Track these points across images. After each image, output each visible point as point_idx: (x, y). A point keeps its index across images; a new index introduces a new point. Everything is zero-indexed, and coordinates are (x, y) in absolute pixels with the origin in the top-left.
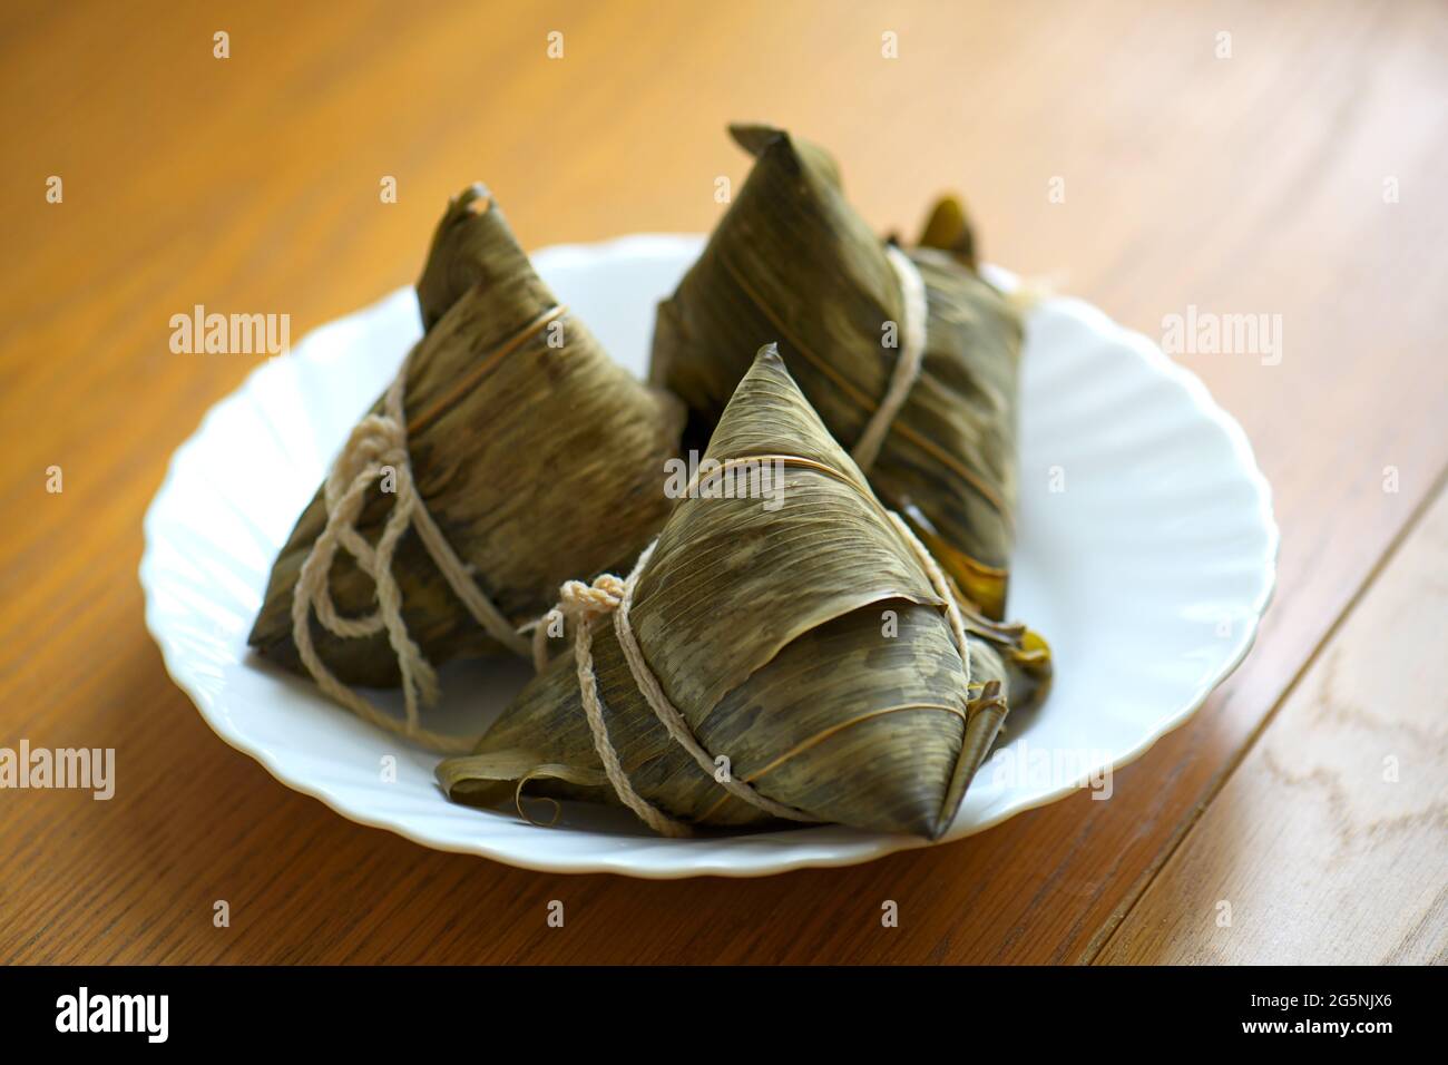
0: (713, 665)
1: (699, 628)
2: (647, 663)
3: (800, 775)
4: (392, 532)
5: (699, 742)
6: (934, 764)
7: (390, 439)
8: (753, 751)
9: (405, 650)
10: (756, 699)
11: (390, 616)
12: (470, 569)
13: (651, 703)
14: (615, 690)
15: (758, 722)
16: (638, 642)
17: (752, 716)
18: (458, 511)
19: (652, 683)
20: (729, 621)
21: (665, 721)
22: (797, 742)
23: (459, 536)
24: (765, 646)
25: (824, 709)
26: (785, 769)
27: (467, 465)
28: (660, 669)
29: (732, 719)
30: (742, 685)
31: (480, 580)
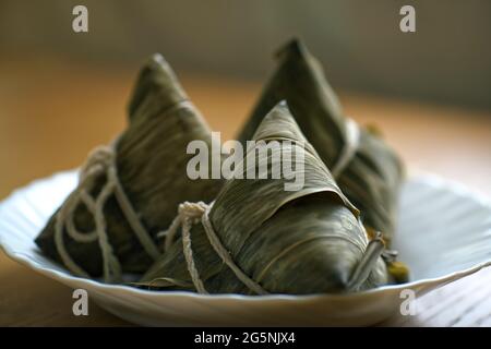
0: (245, 223)
1: (241, 208)
2: (215, 232)
3: (283, 265)
4: (105, 193)
5: (236, 263)
6: (348, 260)
7: (108, 157)
8: (261, 260)
9: (106, 248)
10: (264, 233)
11: (101, 233)
12: (140, 215)
13: (216, 248)
14: (199, 246)
15: (265, 244)
16: (212, 223)
17: (262, 241)
18: (136, 187)
19: (216, 239)
20: (254, 203)
21: (222, 256)
22: (282, 249)
23: (136, 199)
24: (269, 211)
25: (296, 234)
26: (275, 266)
27: (141, 167)
28: (221, 232)
29: (252, 246)
30: (258, 229)
31: (143, 221)
